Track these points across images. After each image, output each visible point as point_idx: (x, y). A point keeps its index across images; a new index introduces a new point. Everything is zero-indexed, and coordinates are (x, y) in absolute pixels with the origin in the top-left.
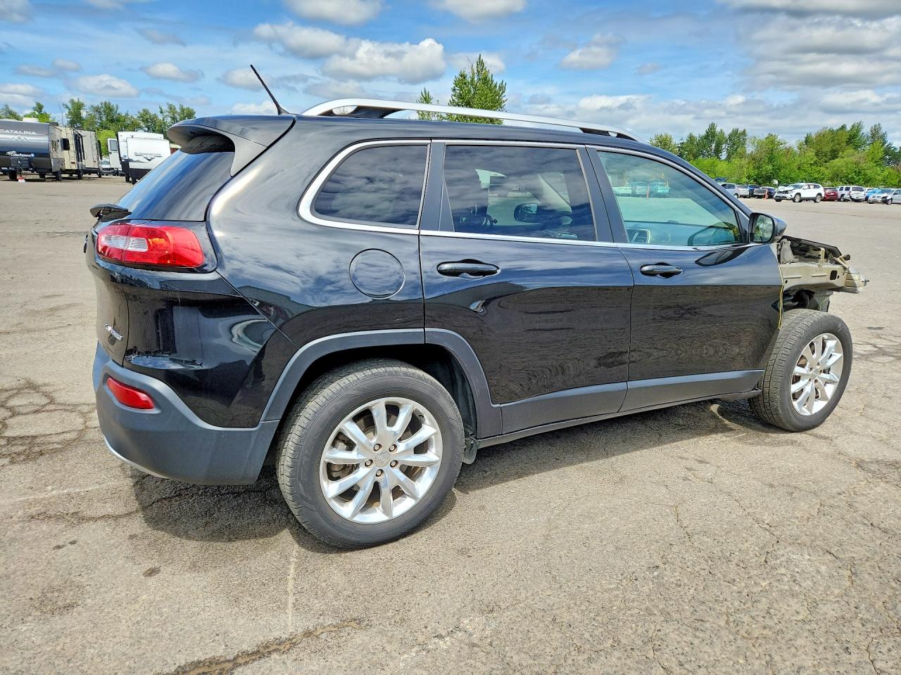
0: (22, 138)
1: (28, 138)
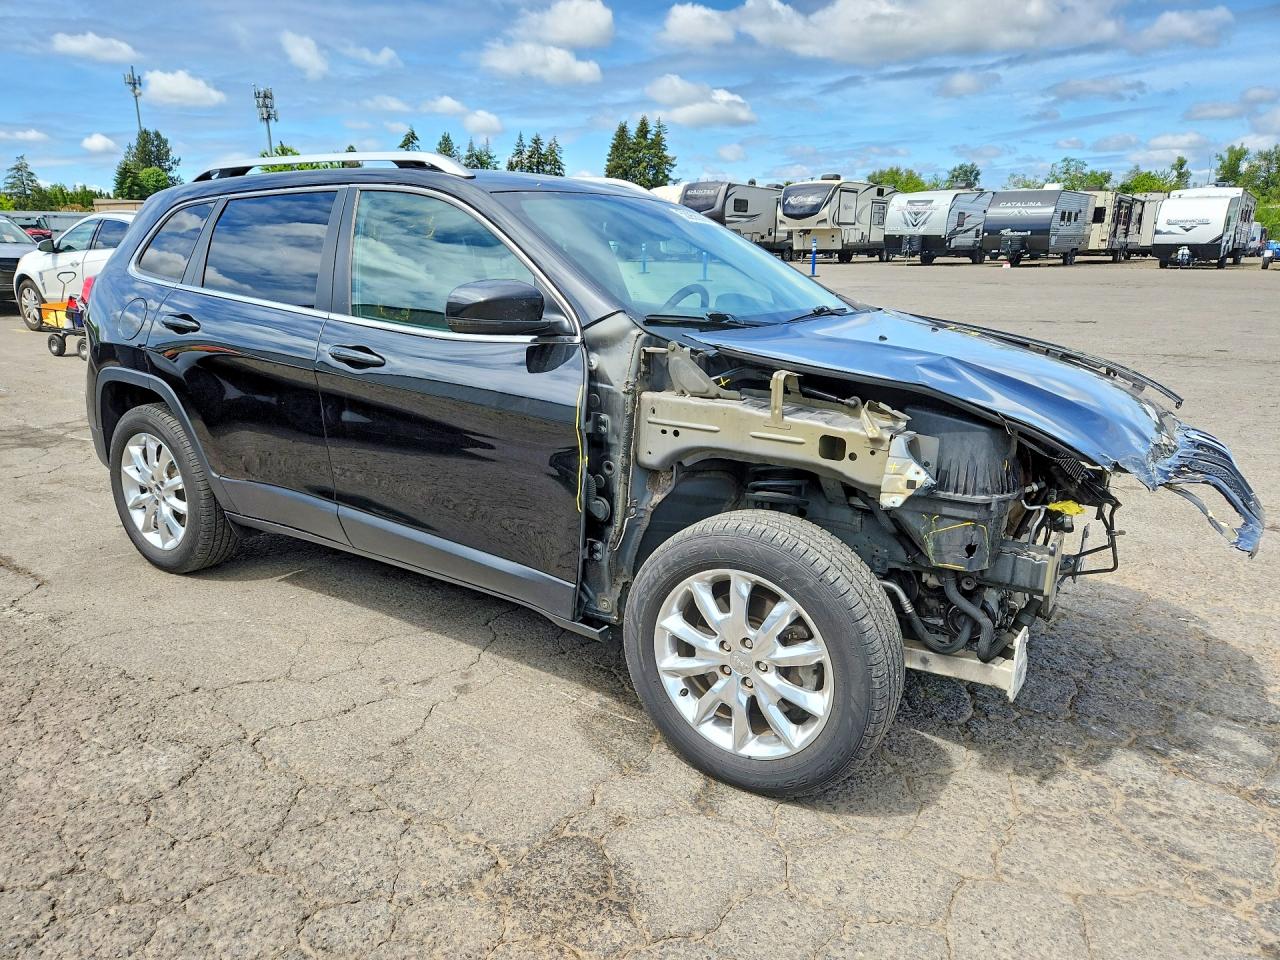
0: (1023, 211)
1: (1030, 211)
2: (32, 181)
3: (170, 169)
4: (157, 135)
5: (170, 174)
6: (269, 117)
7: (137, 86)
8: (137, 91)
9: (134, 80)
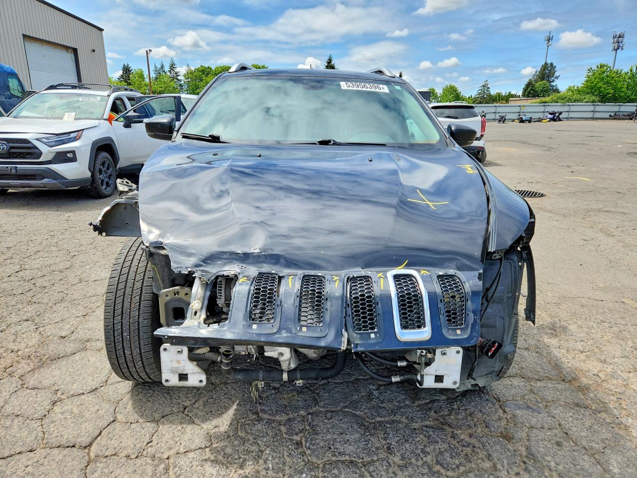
2: (488, 91)
3: (553, 81)
4: (552, 64)
5: (552, 84)
6: (618, 48)
7: (550, 41)
8: (549, 43)
9: (550, 38)
